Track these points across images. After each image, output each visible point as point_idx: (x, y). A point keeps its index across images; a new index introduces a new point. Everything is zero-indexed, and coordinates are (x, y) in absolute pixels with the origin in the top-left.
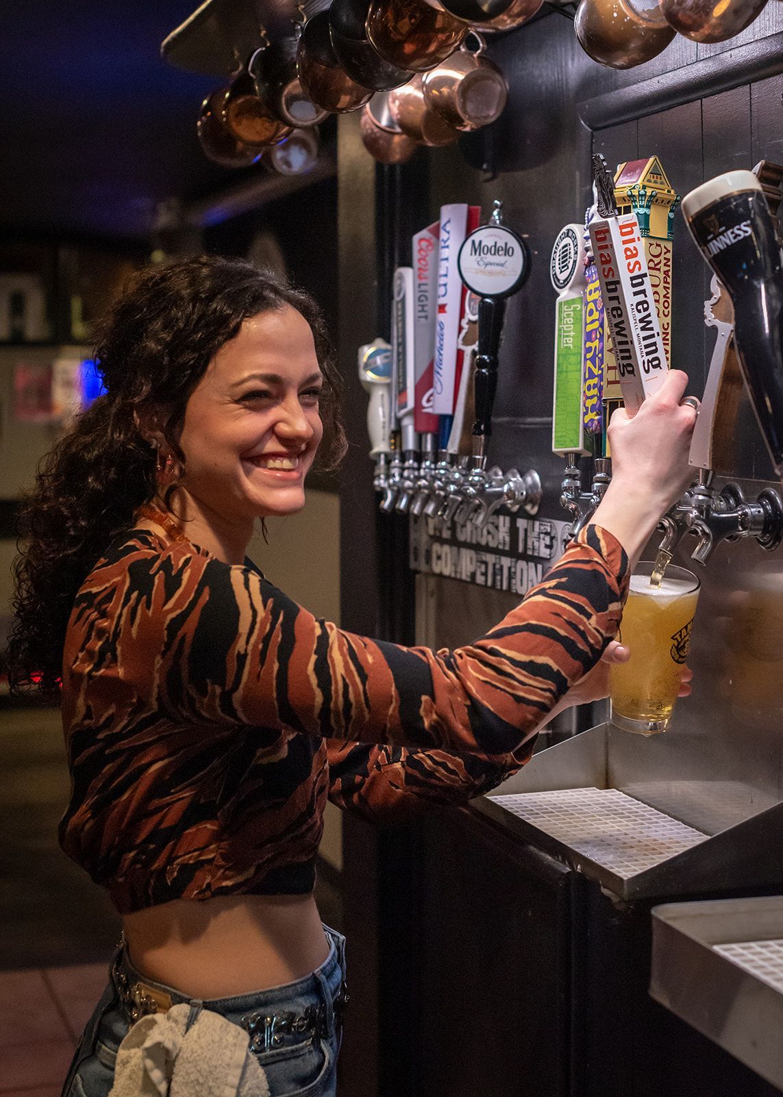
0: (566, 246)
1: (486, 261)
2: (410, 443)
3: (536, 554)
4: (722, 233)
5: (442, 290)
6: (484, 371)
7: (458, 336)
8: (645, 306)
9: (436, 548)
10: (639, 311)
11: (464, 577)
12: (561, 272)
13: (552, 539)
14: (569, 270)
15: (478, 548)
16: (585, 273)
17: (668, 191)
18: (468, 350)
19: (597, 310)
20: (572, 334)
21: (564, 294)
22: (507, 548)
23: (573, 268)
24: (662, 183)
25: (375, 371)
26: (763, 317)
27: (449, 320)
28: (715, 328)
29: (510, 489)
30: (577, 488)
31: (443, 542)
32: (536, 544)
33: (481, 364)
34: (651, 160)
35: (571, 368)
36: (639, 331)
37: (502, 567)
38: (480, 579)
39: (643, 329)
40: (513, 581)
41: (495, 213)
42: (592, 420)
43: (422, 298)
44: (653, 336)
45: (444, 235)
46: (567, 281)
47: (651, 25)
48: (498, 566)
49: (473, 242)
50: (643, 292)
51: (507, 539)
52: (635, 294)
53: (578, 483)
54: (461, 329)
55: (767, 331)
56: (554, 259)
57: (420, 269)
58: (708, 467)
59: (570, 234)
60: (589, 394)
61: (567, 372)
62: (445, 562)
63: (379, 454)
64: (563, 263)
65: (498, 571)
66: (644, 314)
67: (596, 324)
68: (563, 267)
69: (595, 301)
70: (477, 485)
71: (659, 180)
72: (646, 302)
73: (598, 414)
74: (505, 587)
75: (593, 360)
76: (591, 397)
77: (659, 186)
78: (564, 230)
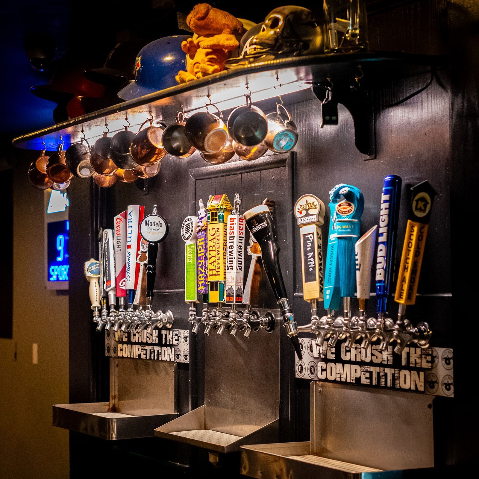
0: (188, 224)
1: (151, 228)
2: (112, 301)
3: (171, 344)
4: (257, 225)
5: (128, 239)
6: (150, 271)
7: (137, 258)
8: (232, 247)
9: (120, 346)
10: (230, 249)
11: (135, 357)
12: (186, 234)
13: (178, 337)
14: (190, 234)
15: (142, 344)
16: (197, 235)
17: (230, 206)
18: (142, 263)
19: (203, 249)
20: (191, 257)
21: (188, 243)
22: (157, 343)
23: (191, 233)
24: (228, 203)
25: (92, 272)
26: (271, 253)
27: (133, 251)
28: (251, 256)
29: (161, 318)
30: (195, 315)
31: (123, 343)
32: (171, 340)
33: (149, 269)
34: (224, 195)
35: (191, 270)
36: (228, 255)
37: (154, 350)
38: (143, 357)
39: (230, 255)
40: (160, 356)
41: (154, 210)
42: (202, 289)
43: (118, 242)
44: (232, 258)
45: (129, 217)
46: (189, 237)
47: (227, 151)
48: (152, 350)
49: (146, 221)
50: (233, 242)
51: (157, 339)
52: (230, 242)
53: (195, 313)
54: (138, 255)
55: (273, 257)
56: (183, 229)
57: (117, 231)
58: (249, 304)
59: (190, 220)
60: (200, 279)
61: (190, 271)
62: (125, 351)
63: (95, 307)
64: (187, 230)
65: (152, 352)
66: (231, 250)
67: (203, 254)
68: (187, 232)
69: (202, 246)
70: (148, 316)
71: (227, 203)
72: (233, 246)
73: (204, 287)
74: (156, 358)
75: (202, 267)
76: (202, 281)
77: (227, 204)
78: (187, 218)
